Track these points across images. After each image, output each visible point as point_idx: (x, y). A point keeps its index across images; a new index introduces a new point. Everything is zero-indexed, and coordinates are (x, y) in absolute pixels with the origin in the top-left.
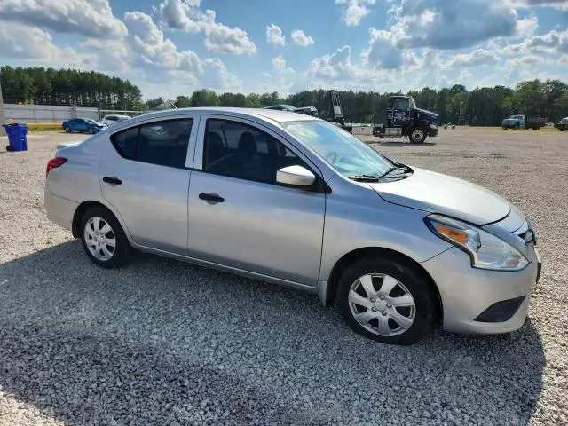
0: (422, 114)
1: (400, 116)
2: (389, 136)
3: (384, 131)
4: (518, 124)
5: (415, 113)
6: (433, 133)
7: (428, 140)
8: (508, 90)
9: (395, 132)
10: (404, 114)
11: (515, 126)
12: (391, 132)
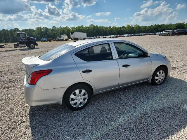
0: (31, 38)
1: (23, 39)
2: (21, 47)
3: (19, 45)
4: (45, 40)
5: (28, 38)
6: (37, 45)
7: (36, 47)
8: (33, 30)
9: (23, 45)
10: (24, 39)
11: (45, 41)
12: (22, 45)
